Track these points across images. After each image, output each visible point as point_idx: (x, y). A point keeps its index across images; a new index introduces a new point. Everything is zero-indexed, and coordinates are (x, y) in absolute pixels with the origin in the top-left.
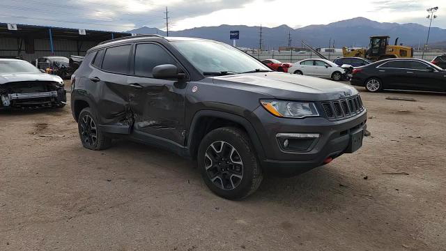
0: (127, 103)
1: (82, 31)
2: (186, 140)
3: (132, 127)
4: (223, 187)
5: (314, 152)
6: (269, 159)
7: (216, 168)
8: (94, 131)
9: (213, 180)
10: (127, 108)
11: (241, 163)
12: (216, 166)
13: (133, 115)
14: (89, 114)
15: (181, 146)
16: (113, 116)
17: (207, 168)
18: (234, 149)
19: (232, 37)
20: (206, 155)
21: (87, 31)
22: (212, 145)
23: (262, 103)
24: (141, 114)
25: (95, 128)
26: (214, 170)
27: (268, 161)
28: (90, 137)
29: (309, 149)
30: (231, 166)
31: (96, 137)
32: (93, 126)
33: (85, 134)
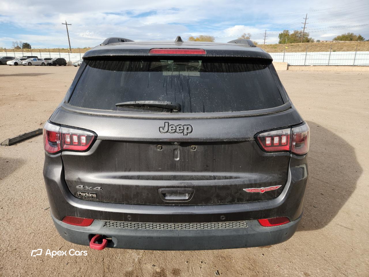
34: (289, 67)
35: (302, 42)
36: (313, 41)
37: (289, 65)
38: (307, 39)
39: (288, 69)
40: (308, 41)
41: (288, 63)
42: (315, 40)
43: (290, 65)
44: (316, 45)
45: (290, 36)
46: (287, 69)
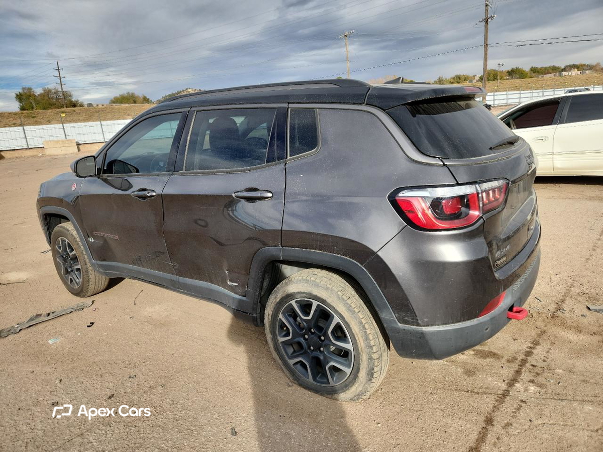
34: (80, 146)
35: (67, 107)
36: (82, 105)
37: (78, 144)
38: (71, 102)
39: (79, 150)
40: (75, 106)
41: (76, 140)
42: (85, 103)
43: (81, 143)
44: (103, 111)
45: (39, 98)
46: (77, 150)
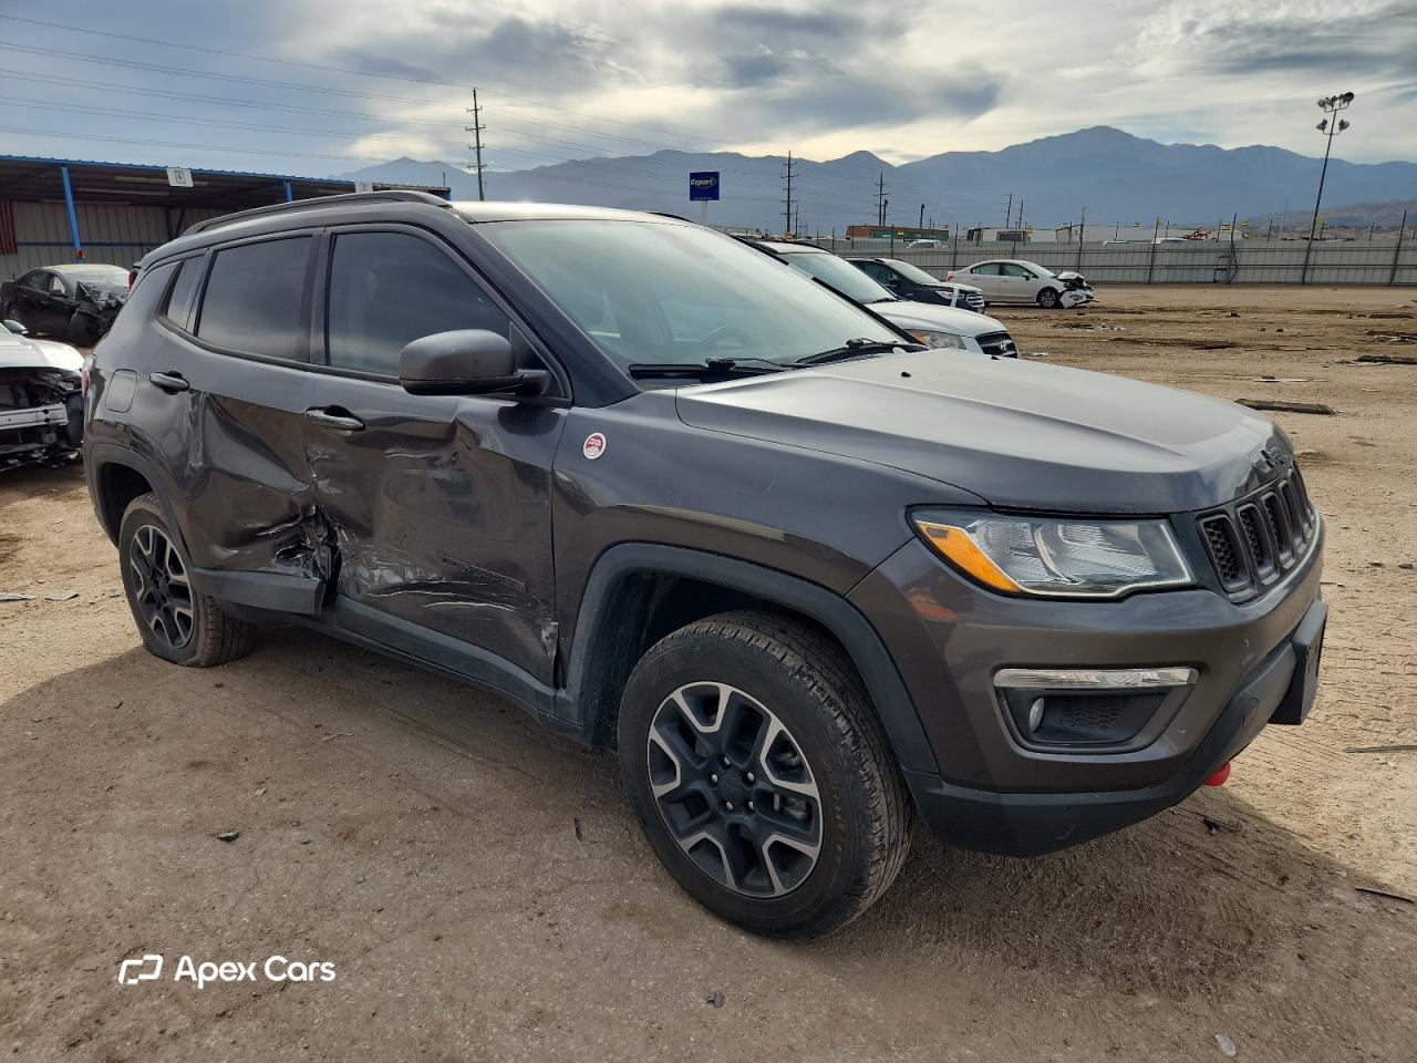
0: (301, 487)
1: (179, 172)
2: (560, 663)
3: (331, 589)
4: (731, 883)
5: (1161, 751)
6: (952, 782)
7: (698, 796)
8: (180, 591)
9: (687, 844)
10: (306, 509)
11: (810, 789)
12: (698, 785)
13: (332, 536)
14: (156, 520)
15: (538, 686)
16: (248, 538)
17: (659, 790)
18: (775, 726)
19: (696, 193)
20: (654, 735)
21: (196, 175)
22: (677, 696)
23: (923, 525)
24: (363, 530)
25: (183, 578)
26: (693, 803)
27: (948, 790)
28: (168, 612)
29: (1139, 741)
30: (765, 798)
31: (190, 613)
32: (178, 570)
33: (150, 599)
